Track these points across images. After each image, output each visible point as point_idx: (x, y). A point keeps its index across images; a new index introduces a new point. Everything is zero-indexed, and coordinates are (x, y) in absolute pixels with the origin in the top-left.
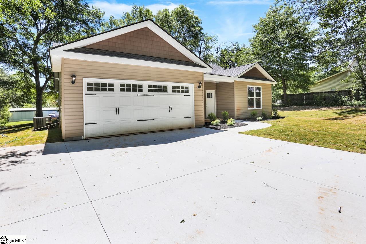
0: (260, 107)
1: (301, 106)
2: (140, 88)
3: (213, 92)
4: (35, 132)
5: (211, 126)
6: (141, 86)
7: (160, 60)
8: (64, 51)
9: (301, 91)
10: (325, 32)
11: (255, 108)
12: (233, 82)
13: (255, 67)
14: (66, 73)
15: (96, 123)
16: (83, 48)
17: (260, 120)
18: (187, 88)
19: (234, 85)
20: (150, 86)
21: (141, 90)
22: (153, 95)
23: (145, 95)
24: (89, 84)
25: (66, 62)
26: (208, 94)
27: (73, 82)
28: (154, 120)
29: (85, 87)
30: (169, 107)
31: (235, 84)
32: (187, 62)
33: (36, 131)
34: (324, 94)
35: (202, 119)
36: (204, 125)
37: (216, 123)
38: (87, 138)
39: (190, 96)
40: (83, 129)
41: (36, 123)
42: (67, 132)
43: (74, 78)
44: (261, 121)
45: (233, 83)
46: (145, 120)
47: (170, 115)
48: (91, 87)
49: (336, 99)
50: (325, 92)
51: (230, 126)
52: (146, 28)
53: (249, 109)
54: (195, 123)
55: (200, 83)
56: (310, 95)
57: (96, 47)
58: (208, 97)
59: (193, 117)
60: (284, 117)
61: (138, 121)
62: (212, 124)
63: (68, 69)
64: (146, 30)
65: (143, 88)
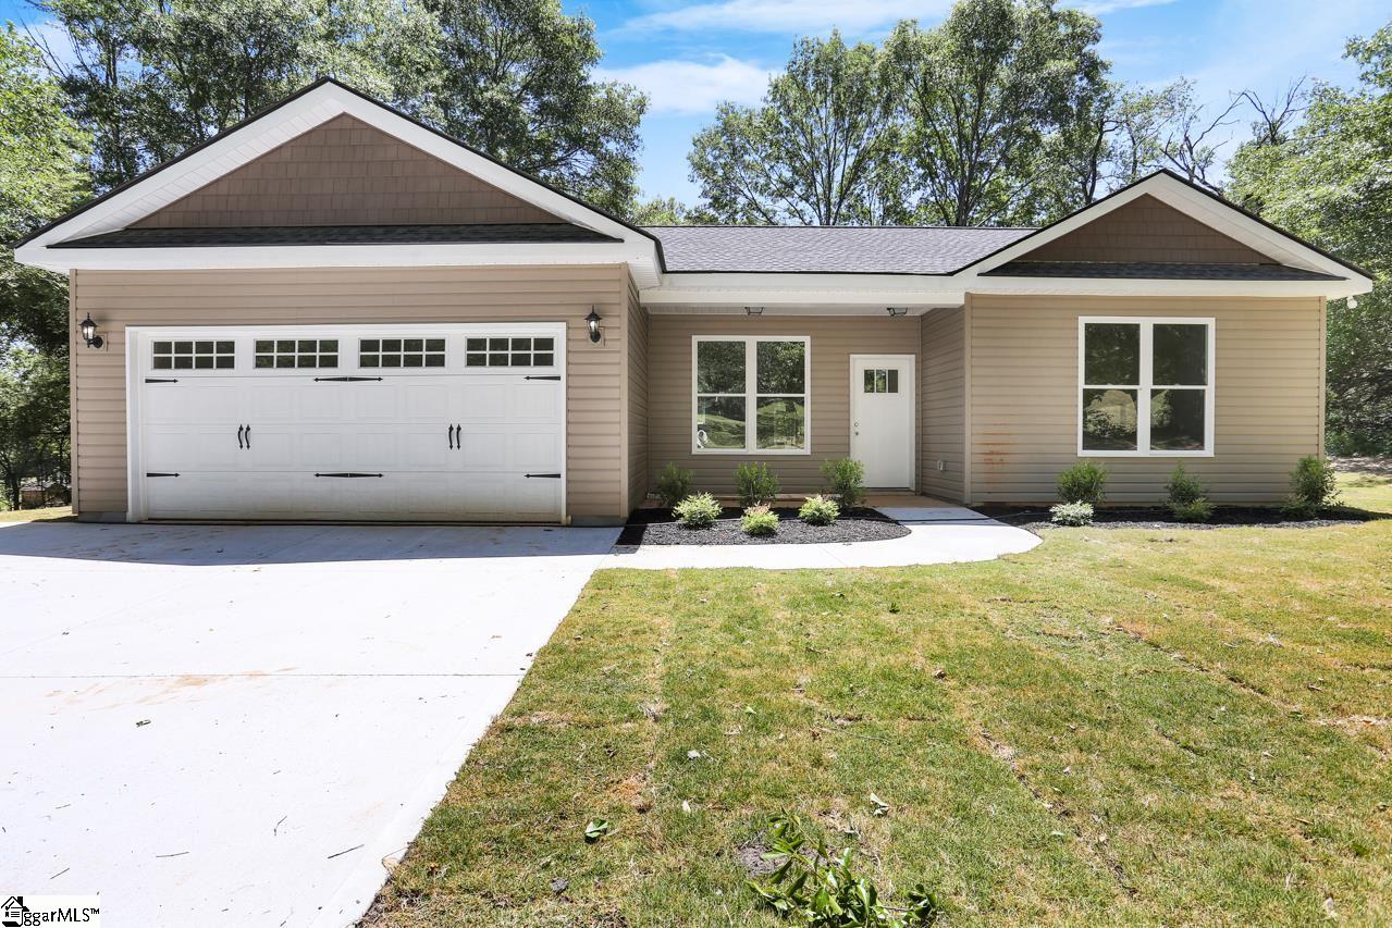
0: (1200, 448)
2: (326, 355)
3: (905, 365)
6: (331, 345)
8: (49, 247)
11: (1143, 451)
14: (80, 315)
15: (177, 475)
18: (541, 343)
19: (964, 319)
20: (367, 345)
21: (331, 362)
22: (380, 379)
23: (345, 379)
24: (158, 347)
25: (79, 280)
26: (870, 373)
28: (380, 476)
30: (451, 428)
31: (968, 314)
35: (617, 488)
36: (626, 515)
39: (558, 378)
40: (126, 490)
42: (85, 495)
43: (89, 330)
45: (962, 308)
46: (345, 475)
48: (163, 356)
52: (344, 116)
54: (569, 505)
55: (592, 317)
58: (869, 389)
61: (317, 475)
63: (87, 304)
64: (344, 123)
65: (341, 354)
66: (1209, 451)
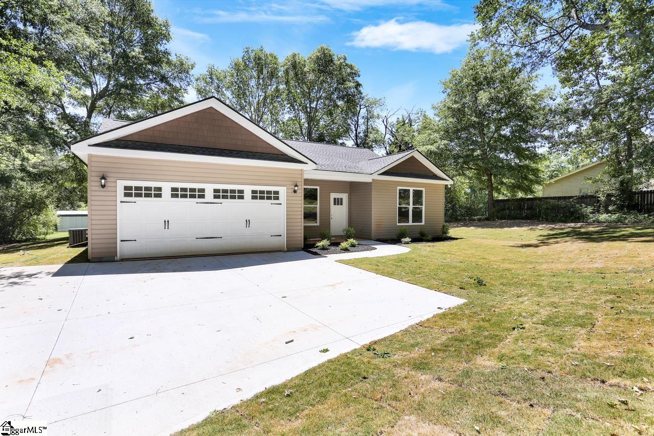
0: (422, 222)
1: (512, 221)
2: (201, 194)
3: (345, 197)
4: (69, 248)
5: (314, 250)
6: (202, 190)
7: (230, 153)
8: (89, 145)
9: (520, 195)
10: (563, 94)
11: (411, 223)
12: (371, 181)
13: (413, 156)
14: (93, 174)
15: (135, 240)
16: (117, 140)
17: (407, 243)
18: (277, 193)
19: (371, 186)
20: (216, 191)
21: (202, 196)
22: (222, 203)
23: (208, 203)
24: (126, 188)
25: (93, 159)
26: (335, 199)
27: (103, 186)
28: (221, 238)
29: (120, 192)
30: (246, 221)
31: (373, 185)
32: (275, 155)
33: (71, 247)
34: (552, 201)
35: (300, 238)
36: (303, 247)
37: (323, 245)
38: (122, 260)
39: (281, 204)
40: (116, 248)
41: (72, 237)
42: (94, 251)
43: (103, 181)
44: (406, 245)
45: (371, 183)
46: (208, 238)
47: (248, 231)
48: (128, 192)
49: (572, 209)
50: (554, 198)
51: (344, 250)
52: (211, 107)
53: (398, 224)
54: (287, 244)
55: (296, 186)
56: (535, 201)
57: (135, 138)
58: (335, 204)
59: (284, 236)
60: (457, 239)
61: (197, 239)
62: (318, 247)
63: (97, 169)
64: (211, 111)
65: (206, 193)
66: (423, 223)
